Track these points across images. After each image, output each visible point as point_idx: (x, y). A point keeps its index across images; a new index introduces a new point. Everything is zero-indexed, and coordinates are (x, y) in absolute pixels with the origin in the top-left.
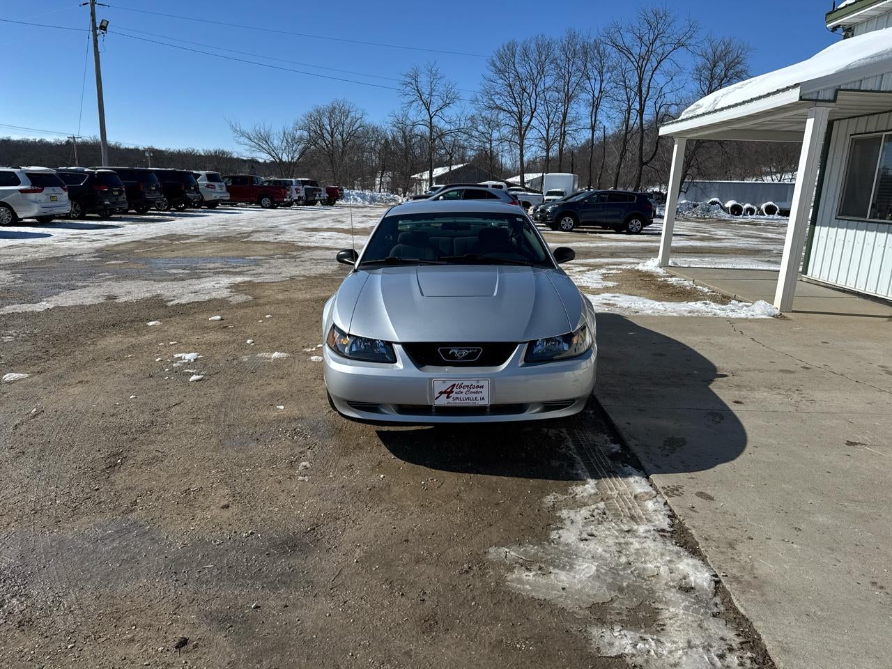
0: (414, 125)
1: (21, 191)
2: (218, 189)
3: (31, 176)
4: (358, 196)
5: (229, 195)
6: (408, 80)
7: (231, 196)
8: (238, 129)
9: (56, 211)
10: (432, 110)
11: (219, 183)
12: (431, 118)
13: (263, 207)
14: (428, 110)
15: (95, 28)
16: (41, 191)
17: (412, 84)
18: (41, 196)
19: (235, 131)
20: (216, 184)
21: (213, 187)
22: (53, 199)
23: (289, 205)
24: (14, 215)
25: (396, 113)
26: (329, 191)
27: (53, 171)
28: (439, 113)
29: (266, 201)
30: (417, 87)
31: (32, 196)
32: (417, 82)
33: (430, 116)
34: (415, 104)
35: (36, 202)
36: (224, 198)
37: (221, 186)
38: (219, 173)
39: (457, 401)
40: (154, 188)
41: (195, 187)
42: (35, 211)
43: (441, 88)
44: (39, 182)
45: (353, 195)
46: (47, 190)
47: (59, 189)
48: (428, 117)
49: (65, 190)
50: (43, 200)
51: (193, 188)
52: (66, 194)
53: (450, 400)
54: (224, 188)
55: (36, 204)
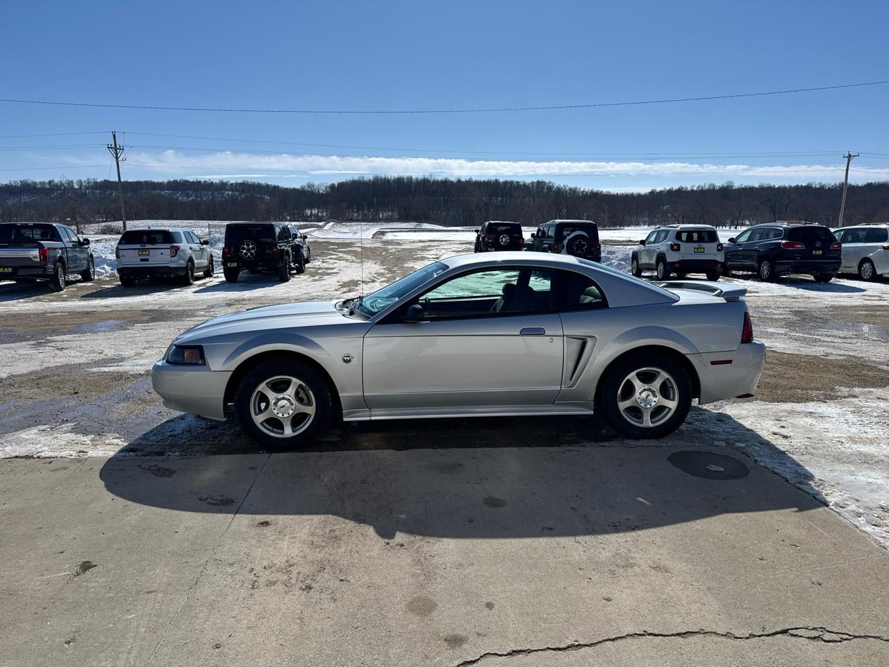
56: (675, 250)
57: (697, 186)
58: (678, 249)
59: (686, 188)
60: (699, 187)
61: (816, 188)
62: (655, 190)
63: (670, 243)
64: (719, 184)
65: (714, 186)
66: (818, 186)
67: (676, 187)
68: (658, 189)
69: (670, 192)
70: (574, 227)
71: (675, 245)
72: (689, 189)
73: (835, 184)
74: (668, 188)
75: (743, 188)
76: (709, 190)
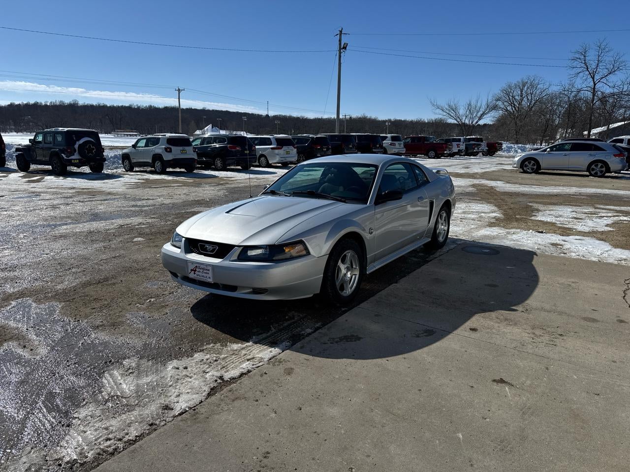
0: (579, 91)
1: (272, 148)
2: (397, 146)
3: (278, 140)
4: (519, 149)
5: (405, 149)
6: (577, 56)
7: (406, 151)
8: (435, 104)
9: (289, 160)
10: (597, 77)
11: (399, 142)
12: (595, 85)
13: (429, 158)
14: (593, 78)
15: (340, 49)
16: (281, 148)
17: (580, 59)
18: (281, 152)
19: (433, 105)
20: (397, 143)
21: (394, 145)
22: (288, 153)
23: (452, 155)
24: (268, 161)
25: (563, 83)
26: (489, 145)
27: (290, 137)
28: (604, 80)
29: (432, 153)
30: (585, 61)
31: (277, 151)
32: (585, 57)
33: (594, 82)
34: (581, 74)
35: (278, 155)
36: (401, 152)
37: (399, 144)
38: (401, 136)
39: (198, 277)
40: (351, 146)
41: (380, 145)
42: (277, 159)
43: (608, 58)
44: (281, 143)
45: (514, 148)
46: (285, 148)
47: (291, 147)
48: (592, 84)
49: (295, 148)
50: (282, 154)
51: (378, 146)
52: (296, 150)
53: (195, 275)
54: (402, 146)
55: (278, 156)
56: (169, 152)
57: (49, 102)
58: (171, 151)
59: (41, 103)
60: (51, 103)
61: (135, 108)
62: (14, 103)
63: (164, 147)
64: (67, 101)
65: (64, 104)
66: (136, 107)
67: (32, 102)
68: (17, 103)
69: (27, 106)
70: (80, 135)
71: (168, 148)
72: (43, 104)
73: (146, 106)
74: (25, 102)
75: (86, 106)
76: (60, 106)
